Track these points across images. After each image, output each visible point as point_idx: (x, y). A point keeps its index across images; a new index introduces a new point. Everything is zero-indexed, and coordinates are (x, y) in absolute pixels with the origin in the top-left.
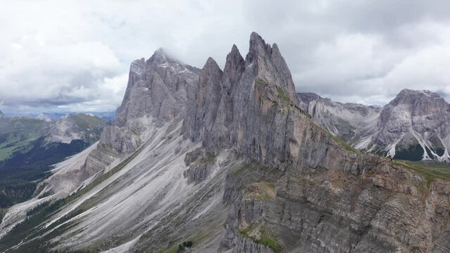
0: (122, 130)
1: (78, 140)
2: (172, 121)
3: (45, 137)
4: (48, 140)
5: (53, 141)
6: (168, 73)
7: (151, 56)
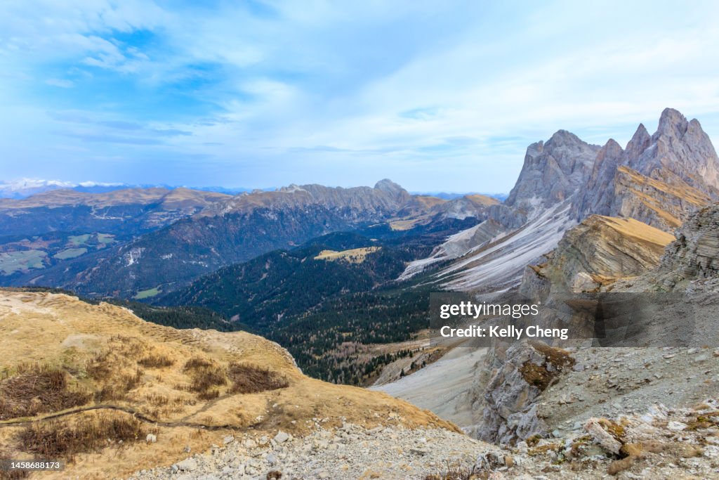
0: (511, 209)
1: (471, 218)
2: (562, 203)
3: (443, 213)
4: (445, 215)
5: (449, 217)
6: (564, 156)
7: (549, 139)
